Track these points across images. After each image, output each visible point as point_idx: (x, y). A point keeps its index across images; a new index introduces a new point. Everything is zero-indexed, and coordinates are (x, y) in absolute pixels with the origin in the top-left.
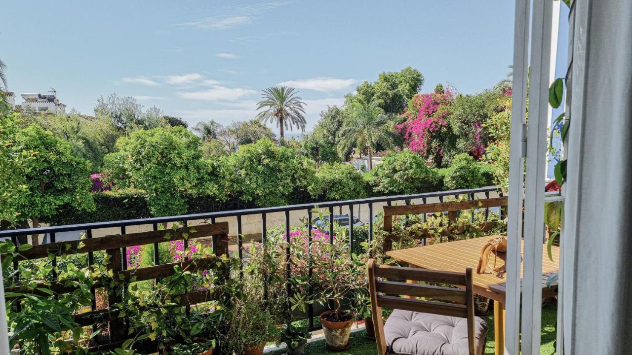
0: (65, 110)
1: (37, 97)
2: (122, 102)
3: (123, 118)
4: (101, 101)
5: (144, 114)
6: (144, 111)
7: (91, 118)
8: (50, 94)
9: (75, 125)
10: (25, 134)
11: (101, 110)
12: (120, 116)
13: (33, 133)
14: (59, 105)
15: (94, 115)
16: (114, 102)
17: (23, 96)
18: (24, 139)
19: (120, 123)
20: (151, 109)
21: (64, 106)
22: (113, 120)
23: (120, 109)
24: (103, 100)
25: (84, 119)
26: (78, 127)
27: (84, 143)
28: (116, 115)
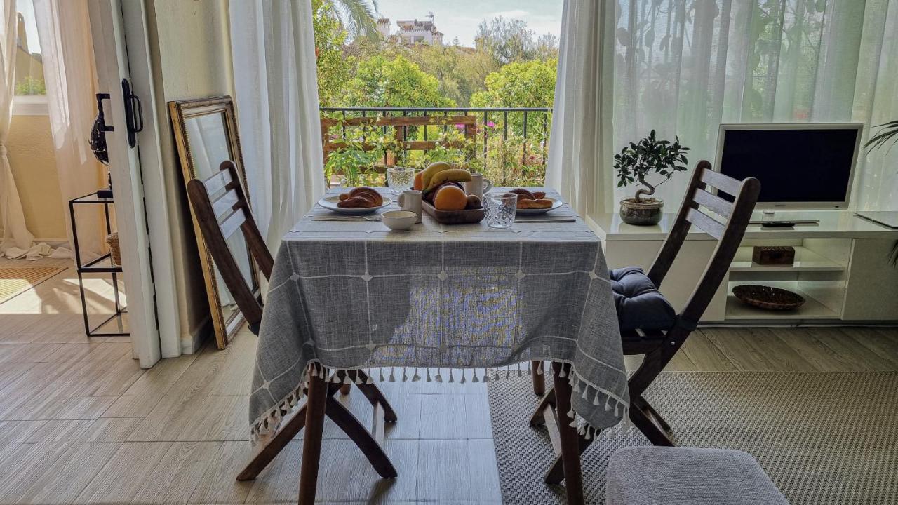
0: (441, 40)
1: (413, 24)
2: (508, 28)
3: (508, 50)
4: (483, 27)
5: (535, 43)
6: (535, 40)
7: (470, 51)
8: (426, 19)
9: (450, 59)
10: (391, 67)
11: (482, 39)
12: (505, 47)
13: (399, 66)
14: (435, 34)
15: (474, 47)
16: (498, 28)
17: (399, 23)
18: (389, 73)
19: (503, 57)
20: (545, 36)
21: (442, 35)
22: (495, 54)
23: (505, 38)
24: (486, 26)
25: (462, 52)
26: (454, 62)
27: (458, 83)
28: (500, 46)
